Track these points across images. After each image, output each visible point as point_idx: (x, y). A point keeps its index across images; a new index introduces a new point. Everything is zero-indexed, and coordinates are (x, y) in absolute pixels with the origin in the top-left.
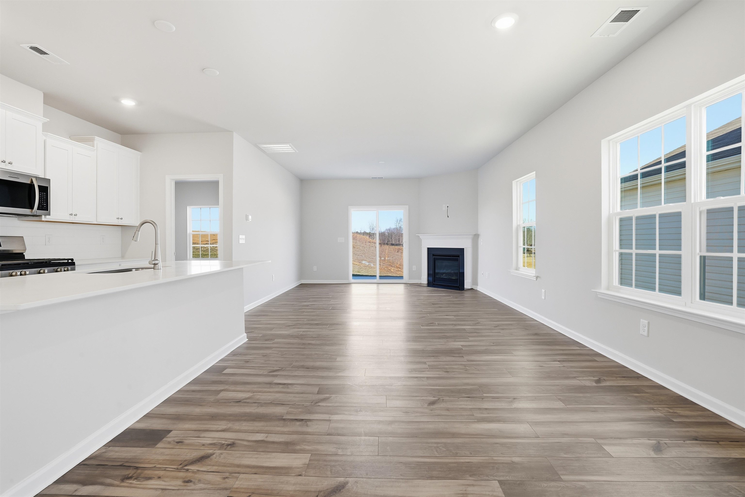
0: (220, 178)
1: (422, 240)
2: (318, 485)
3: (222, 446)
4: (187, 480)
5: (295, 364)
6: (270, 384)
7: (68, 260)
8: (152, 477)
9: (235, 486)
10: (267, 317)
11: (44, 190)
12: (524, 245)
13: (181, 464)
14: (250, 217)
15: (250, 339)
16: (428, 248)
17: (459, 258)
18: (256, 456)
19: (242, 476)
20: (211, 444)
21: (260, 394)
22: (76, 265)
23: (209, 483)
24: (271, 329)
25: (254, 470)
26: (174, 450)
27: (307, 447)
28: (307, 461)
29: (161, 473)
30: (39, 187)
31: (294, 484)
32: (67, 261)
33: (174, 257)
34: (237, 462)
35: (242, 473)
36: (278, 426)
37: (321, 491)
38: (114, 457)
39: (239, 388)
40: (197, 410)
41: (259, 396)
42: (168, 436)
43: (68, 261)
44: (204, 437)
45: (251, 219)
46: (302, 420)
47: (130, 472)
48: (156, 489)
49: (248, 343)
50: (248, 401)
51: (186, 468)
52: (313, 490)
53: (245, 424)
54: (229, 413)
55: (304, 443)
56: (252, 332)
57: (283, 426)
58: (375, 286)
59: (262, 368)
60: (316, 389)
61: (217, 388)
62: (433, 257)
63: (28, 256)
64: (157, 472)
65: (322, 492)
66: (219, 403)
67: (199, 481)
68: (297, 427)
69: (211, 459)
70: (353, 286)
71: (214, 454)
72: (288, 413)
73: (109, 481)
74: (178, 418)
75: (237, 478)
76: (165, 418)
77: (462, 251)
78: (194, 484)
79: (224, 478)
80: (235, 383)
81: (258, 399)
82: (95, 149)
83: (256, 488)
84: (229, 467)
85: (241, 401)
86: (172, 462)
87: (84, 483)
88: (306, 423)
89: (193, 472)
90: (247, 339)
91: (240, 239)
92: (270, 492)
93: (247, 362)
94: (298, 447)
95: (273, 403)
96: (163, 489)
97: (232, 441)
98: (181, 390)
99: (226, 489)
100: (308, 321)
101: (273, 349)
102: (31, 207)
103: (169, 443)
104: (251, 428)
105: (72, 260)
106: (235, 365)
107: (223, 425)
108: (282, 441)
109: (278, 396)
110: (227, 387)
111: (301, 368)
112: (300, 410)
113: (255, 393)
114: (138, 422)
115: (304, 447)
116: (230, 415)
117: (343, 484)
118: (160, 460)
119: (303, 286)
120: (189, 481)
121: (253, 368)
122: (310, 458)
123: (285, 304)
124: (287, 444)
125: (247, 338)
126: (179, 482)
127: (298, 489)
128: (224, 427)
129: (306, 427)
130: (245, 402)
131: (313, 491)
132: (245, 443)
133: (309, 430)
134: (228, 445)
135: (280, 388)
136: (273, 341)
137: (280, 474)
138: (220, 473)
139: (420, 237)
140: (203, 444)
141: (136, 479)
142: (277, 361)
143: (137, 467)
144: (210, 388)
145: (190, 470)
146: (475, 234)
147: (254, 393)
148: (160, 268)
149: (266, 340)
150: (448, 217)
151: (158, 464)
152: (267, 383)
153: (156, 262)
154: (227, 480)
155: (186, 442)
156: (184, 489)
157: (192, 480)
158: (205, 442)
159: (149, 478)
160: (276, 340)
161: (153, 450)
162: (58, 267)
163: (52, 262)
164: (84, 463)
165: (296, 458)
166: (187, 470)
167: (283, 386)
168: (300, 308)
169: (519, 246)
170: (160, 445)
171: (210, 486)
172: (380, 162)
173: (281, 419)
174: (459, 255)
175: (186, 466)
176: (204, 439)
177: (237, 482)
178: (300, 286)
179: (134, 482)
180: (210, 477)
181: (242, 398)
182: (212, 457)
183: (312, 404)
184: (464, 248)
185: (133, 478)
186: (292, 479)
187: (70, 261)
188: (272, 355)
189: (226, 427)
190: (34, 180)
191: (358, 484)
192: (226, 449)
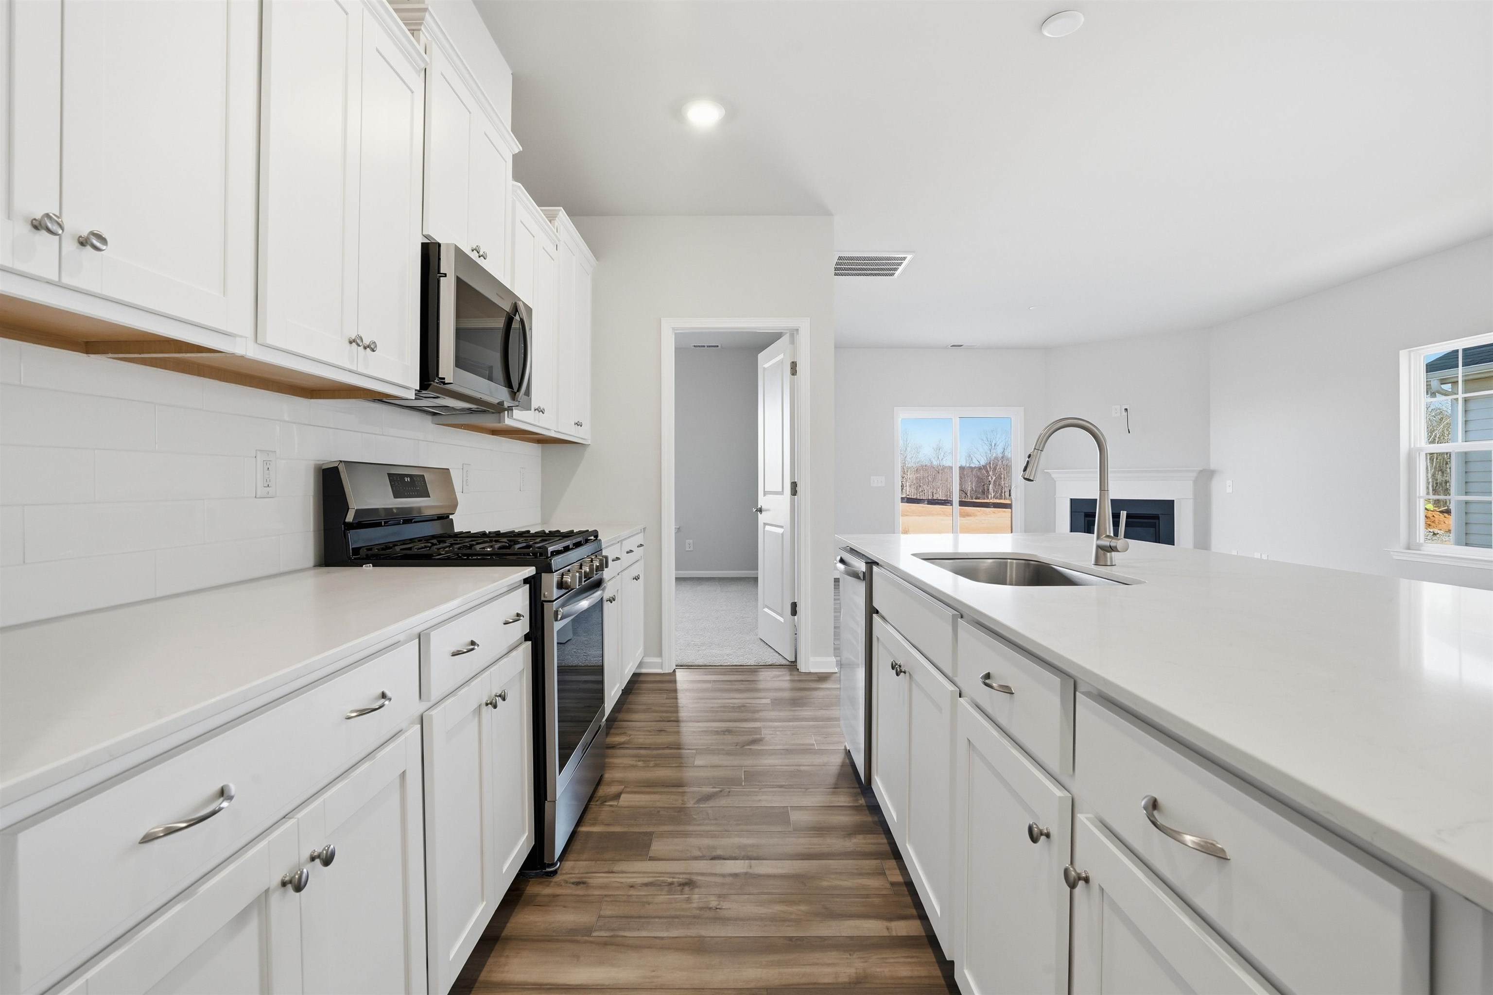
1: (1055, 481)
12: (1428, 493)
16: (1071, 500)
17: (1158, 520)
62: (1087, 518)
77: (1168, 506)
139: (1053, 476)
146: (1201, 469)
150: (1129, 432)
169: (1418, 495)
174: (1159, 515)
184: (1174, 500)
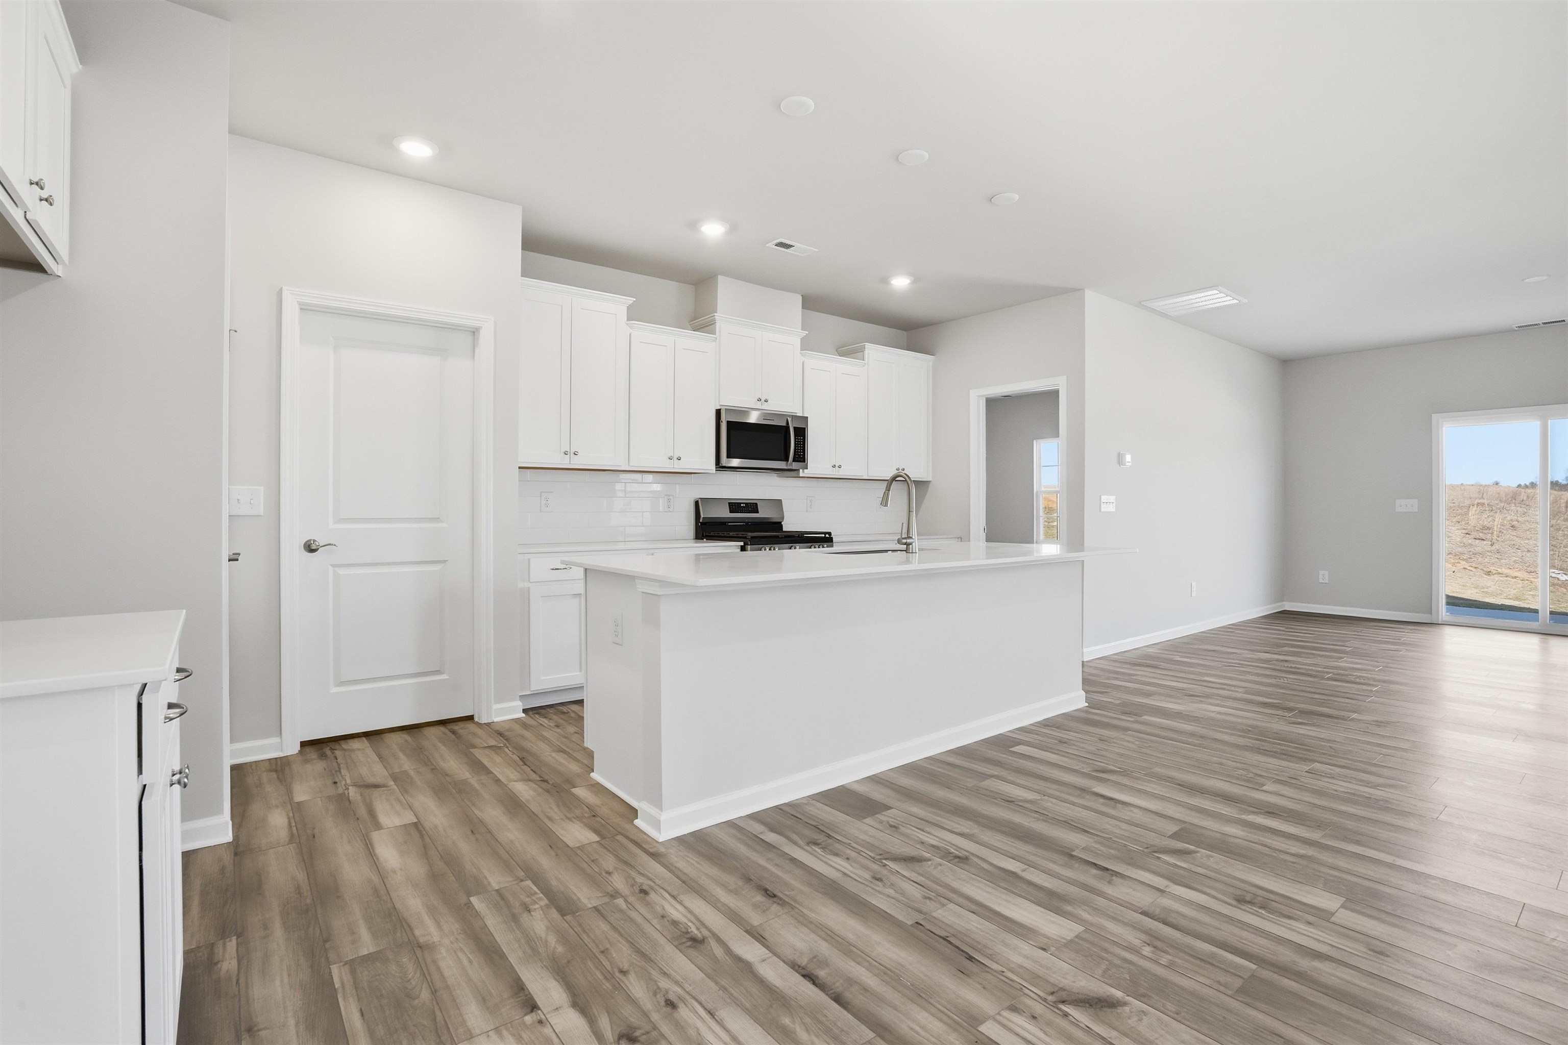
0: (1061, 384)
2: (1066, 979)
3: (948, 856)
4: (878, 876)
5: (1157, 770)
6: (1083, 790)
7: (825, 533)
8: (840, 855)
9: (934, 914)
10: (1153, 670)
11: (801, 433)
13: (881, 855)
14: (1128, 458)
15: (1092, 704)
18: (990, 890)
19: (951, 906)
20: (933, 846)
21: (1054, 801)
22: (834, 541)
23: (903, 893)
24: (1148, 695)
25: (974, 907)
26: (882, 834)
27: (1085, 916)
28: (1070, 936)
29: (853, 854)
30: (795, 428)
31: (1026, 957)
32: (823, 535)
33: (983, 536)
34: (955, 884)
35: (953, 903)
36: (1054, 862)
37: (1065, 990)
38: (812, 813)
39: (1022, 780)
40: (940, 793)
41: (1049, 804)
42: (883, 813)
43: (825, 535)
44: (929, 833)
45: (1130, 461)
46: (1107, 869)
47: (821, 838)
48: (838, 870)
49: (1086, 712)
50: (1026, 805)
51: (884, 861)
52: (1052, 980)
53: (1000, 837)
54: (985, 812)
55: (1085, 908)
56: (1105, 694)
57: (1064, 866)
58: (1533, 641)
59: (1086, 760)
60: (1173, 828)
61: (987, 770)
63: (788, 526)
64: (849, 852)
65: (1066, 992)
66: (979, 793)
67: (892, 885)
68: (1089, 877)
69: (922, 865)
70: (1448, 630)
71: (929, 860)
72: (1085, 849)
73: (795, 837)
74: (908, 794)
75: (944, 905)
76: (892, 789)
78: (884, 886)
79: (926, 898)
80: (1019, 771)
81: (1045, 809)
82: (865, 363)
83: (962, 931)
84: (941, 886)
85: (1014, 801)
86: (871, 847)
87: (773, 829)
88: (1112, 877)
89: (891, 871)
90: (1087, 704)
91: (1104, 503)
92: (979, 946)
93: (1061, 742)
94: (1069, 908)
95: (1067, 824)
96: (845, 874)
97: (967, 854)
98: (933, 757)
99: (920, 912)
100: (1246, 693)
101: (1130, 732)
102: (786, 459)
103: (881, 822)
104: (1007, 848)
105: (830, 534)
106: (1037, 741)
107: (965, 826)
108: (1046, 886)
109: (1085, 814)
110: (1004, 773)
111: (1168, 782)
112: (1112, 851)
113: (1046, 798)
114: (857, 781)
115: (1080, 912)
116: (986, 817)
117: (1115, 1002)
118: (860, 839)
119: (1289, 618)
120: (880, 880)
121: (1068, 755)
122: (1080, 933)
123: (1211, 651)
124: (1052, 894)
125: (1086, 702)
126: (867, 875)
127: (1026, 965)
128: (966, 831)
129: (1106, 883)
130: (1021, 806)
131: (1050, 983)
132: (985, 866)
133: (1109, 890)
134: (957, 857)
135: (1098, 804)
136: (1139, 719)
137: (1010, 931)
138: (923, 888)
140: (923, 841)
141: (822, 848)
142: (1121, 755)
143: (830, 836)
144: (976, 766)
145: (887, 867)
147: (1044, 796)
148: (916, 550)
149: (1124, 713)
151: (855, 843)
152: (1076, 787)
153: (909, 541)
154: (928, 901)
155: (903, 829)
156: (867, 886)
157: (884, 879)
158: (927, 839)
159: (836, 855)
160: (1146, 718)
161: (858, 824)
162: (811, 544)
163: (805, 535)
164: (781, 807)
165: (1054, 922)
166: (885, 865)
167: (1106, 801)
168: (1242, 664)
170: (868, 820)
171: (901, 898)
172: (1526, 281)
173: (1068, 854)
175: (886, 859)
176: (928, 835)
177: (940, 911)
178: (1277, 615)
179: (819, 851)
180: (909, 887)
181: (1019, 798)
182: (924, 863)
183: (1146, 850)
185: (820, 846)
186: (1025, 947)
187: (827, 536)
188: (1118, 742)
189: (968, 831)
190: (789, 419)
191: (1144, 1017)
192: (950, 860)
